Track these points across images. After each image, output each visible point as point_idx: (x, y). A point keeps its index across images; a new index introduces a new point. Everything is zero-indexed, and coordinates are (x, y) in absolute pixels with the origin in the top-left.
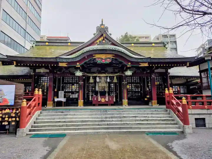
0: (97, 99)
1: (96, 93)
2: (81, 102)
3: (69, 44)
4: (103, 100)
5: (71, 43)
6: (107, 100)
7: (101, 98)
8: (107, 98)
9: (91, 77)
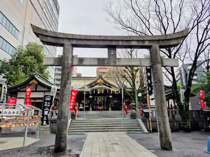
0: (98, 108)
1: (97, 105)
2: (91, 109)
3: (82, 78)
4: (100, 108)
5: (83, 77)
6: (102, 108)
7: (100, 107)
8: (102, 107)
9: (95, 98)
